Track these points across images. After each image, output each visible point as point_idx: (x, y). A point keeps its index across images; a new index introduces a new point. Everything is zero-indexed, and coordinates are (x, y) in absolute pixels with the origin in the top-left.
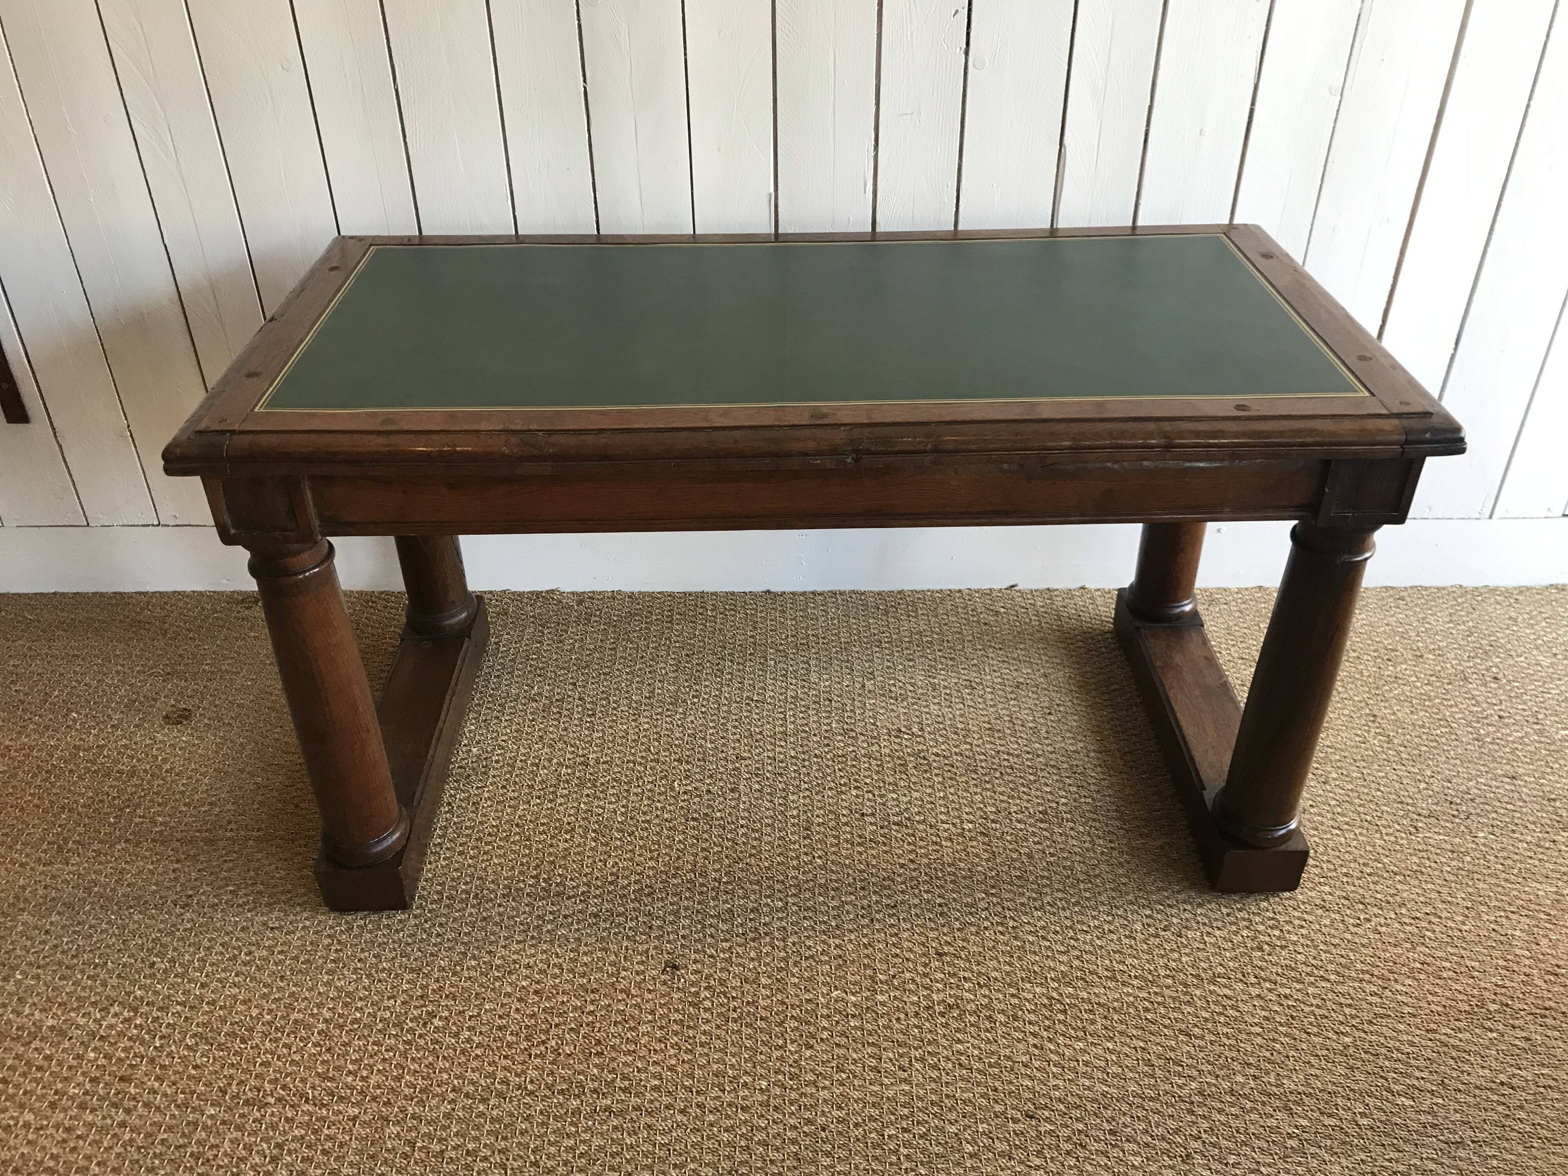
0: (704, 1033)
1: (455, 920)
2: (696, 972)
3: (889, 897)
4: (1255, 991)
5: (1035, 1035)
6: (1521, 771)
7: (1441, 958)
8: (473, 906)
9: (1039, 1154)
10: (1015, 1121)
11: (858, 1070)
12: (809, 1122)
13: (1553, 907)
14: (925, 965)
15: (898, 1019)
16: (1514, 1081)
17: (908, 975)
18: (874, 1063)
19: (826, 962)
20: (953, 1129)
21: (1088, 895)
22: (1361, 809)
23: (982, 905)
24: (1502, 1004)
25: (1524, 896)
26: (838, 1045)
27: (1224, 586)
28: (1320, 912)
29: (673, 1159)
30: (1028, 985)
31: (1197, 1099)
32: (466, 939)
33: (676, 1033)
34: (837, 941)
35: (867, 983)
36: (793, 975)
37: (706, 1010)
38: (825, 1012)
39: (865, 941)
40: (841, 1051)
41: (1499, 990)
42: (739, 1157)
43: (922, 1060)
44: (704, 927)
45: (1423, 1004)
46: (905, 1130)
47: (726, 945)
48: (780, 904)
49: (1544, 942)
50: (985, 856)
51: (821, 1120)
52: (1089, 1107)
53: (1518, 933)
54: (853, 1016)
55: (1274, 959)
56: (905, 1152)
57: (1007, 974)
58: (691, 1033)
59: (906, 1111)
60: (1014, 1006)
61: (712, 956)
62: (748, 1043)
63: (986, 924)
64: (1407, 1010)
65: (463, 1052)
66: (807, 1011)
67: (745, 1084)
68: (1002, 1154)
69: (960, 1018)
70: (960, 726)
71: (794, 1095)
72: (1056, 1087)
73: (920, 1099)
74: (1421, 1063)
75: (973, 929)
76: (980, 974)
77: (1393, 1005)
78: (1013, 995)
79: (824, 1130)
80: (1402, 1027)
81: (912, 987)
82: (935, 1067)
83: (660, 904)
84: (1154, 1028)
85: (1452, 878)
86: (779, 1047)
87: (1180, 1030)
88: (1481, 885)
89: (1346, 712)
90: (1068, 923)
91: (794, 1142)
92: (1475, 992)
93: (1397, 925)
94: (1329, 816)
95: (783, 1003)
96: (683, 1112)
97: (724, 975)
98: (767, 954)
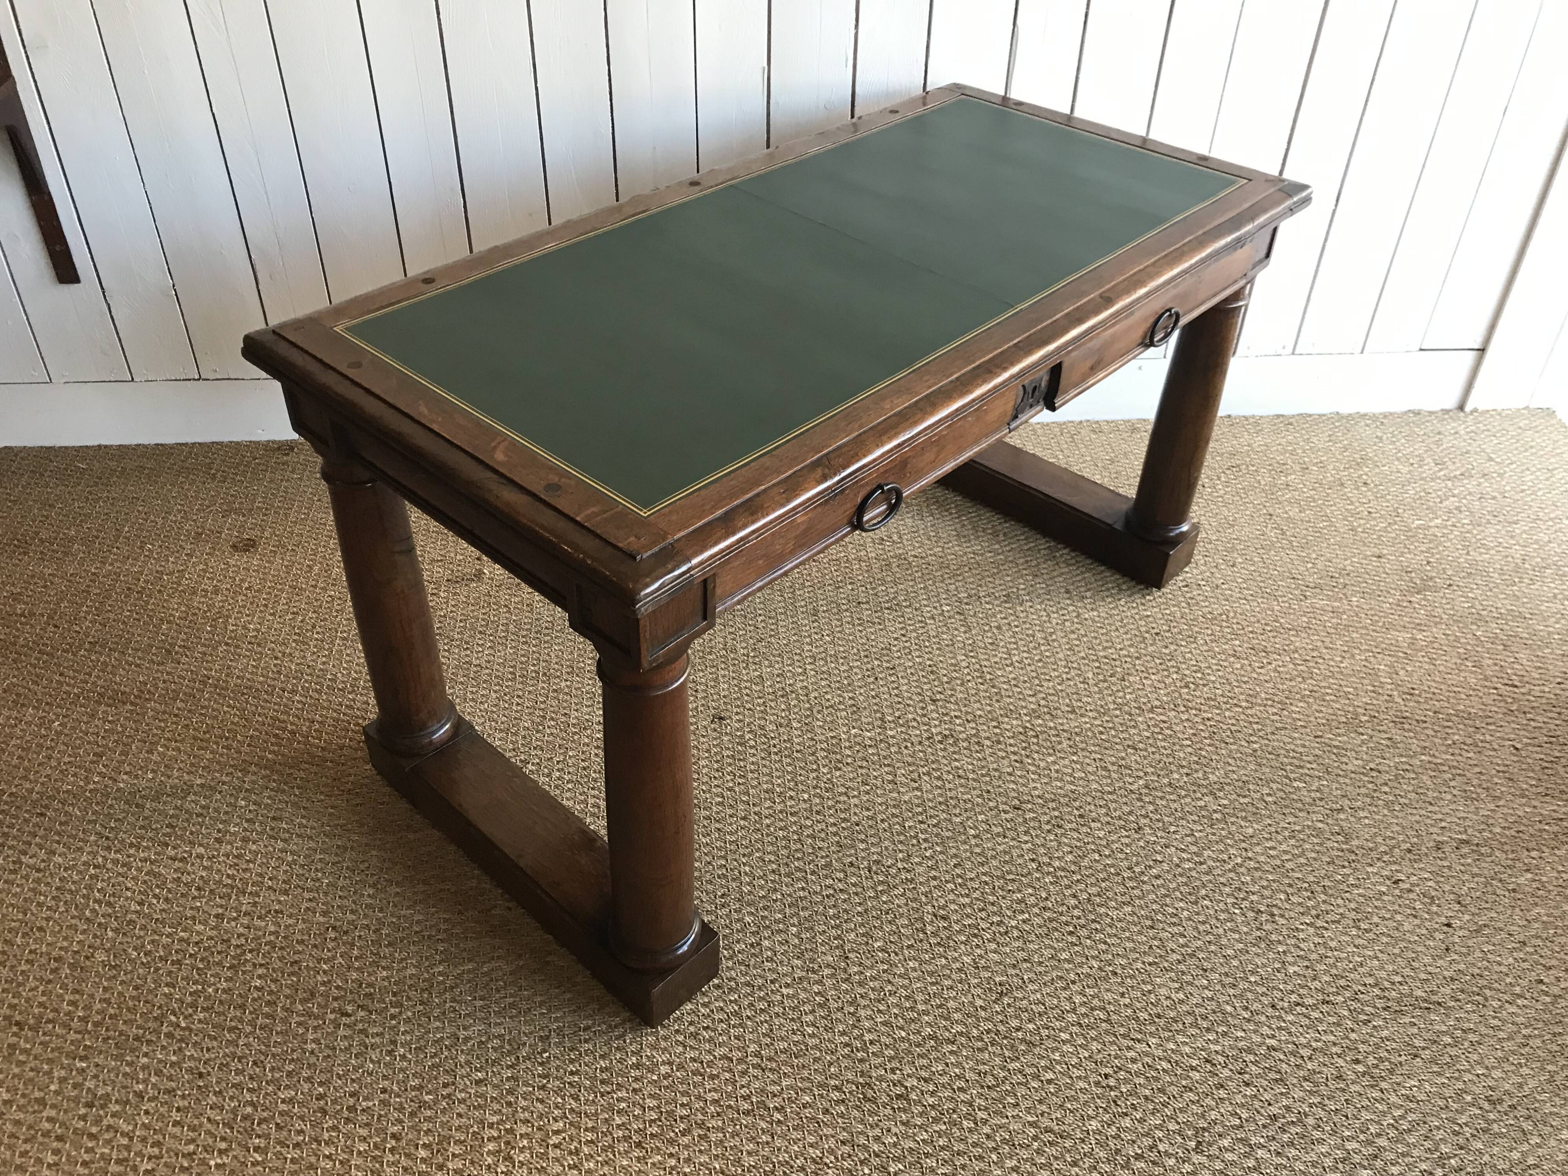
0: (753, 763)
1: (530, 692)
2: (739, 721)
3: (888, 661)
4: (1184, 717)
5: (1014, 753)
6: (1385, 552)
7: (1325, 687)
8: (544, 682)
9: (1026, 833)
10: (1005, 812)
11: (879, 784)
12: (844, 820)
13: (1409, 647)
14: (923, 709)
15: (906, 747)
16: (1380, 767)
17: (910, 716)
18: (890, 778)
19: (843, 710)
20: (958, 820)
21: (1047, 654)
22: (1262, 584)
23: (964, 664)
24: (1371, 716)
25: (1387, 641)
26: (861, 767)
27: (1144, 417)
28: (1232, 659)
29: (741, 851)
30: (1006, 719)
31: (1144, 791)
32: (542, 706)
33: (730, 765)
34: (851, 695)
35: (879, 723)
36: (818, 720)
37: (751, 747)
38: (847, 744)
39: (873, 693)
40: (864, 771)
41: (1368, 707)
42: (793, 847)
43: (928, 774)
44: (740, 689)
45: (1312, 719)
46: (921, 822)
47: (761, 701)
48: (800, 670)
49: (1402, 672)
50: (963, 629)
51: (854, 819)
52: (1062, 800)
53: (1382, 667)
54: (870, 746)
55: (1198, 693)
56: (923, 837)
57: (989, 712)
58: (742, 764)
59: (920, 809)
60: (996, 734)
61: (750, 709)
62: (789, 769)
63: (969, 678)
64: (1299, 723)
65: (556, 787)
66: (833, 745)
67: (791, 797)
68: (998, 835)
69: (955, 744)
70: (932, 534)
71: (830, 803)
72: (1035, 788)
73: (929, 800)
74: (1311, 758)
75: (959, 682)
76: (967, 713)
77: (1289, 721)
78: (995, 727)
79: (857, 825)
80: (1296, 735)
81: (915, 724)
82: (939, 778)
83: (701, 674)
84: (1107, 745)
85: (1333, 631)
86: (813, 771)
87: (1128, 746)
88: (1354, 635)
89: (1248, 513)
90: (1034, 674)
91: (835, 834)
92: (1351, 709)
93: (1291, 666)
94: (1237, 590)
95: (813, 739)
96: (744, 818)
97: (762, 723)
98: (795, 706)
